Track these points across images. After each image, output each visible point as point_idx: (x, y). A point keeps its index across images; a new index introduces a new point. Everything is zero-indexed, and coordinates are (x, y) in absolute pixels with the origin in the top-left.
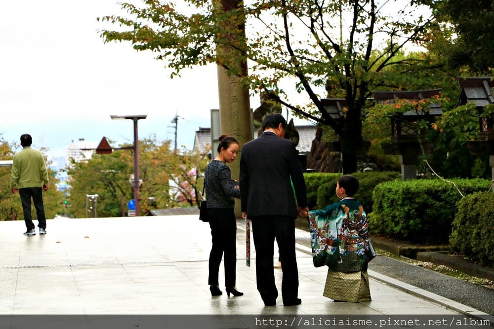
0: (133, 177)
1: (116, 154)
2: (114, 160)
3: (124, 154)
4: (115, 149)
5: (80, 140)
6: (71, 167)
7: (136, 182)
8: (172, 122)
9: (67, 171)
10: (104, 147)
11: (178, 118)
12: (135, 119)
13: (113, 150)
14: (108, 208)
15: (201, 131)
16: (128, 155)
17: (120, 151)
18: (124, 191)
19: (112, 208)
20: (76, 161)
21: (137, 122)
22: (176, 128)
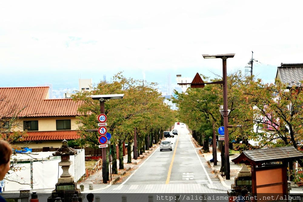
0: (222, 107)
1: (208, 87)
2: (207, 92)
3: (214, 87)
4: (207, 83)
5: (178, 76)
6: (175, 97)
7: (225, 111)
8: (249, 64)
9: (172, 100)
10: (197, 82)
11: (253, 61)
12: (224, 58)
13: (205, 84)
14: (203, 129)
15: (282, 67)
16: (218, 89)
17: (211, 85)
18: (215, 118)
19: (206, 130)
20: (179, 92)
21: (226, 60)
22: (252, 68)
